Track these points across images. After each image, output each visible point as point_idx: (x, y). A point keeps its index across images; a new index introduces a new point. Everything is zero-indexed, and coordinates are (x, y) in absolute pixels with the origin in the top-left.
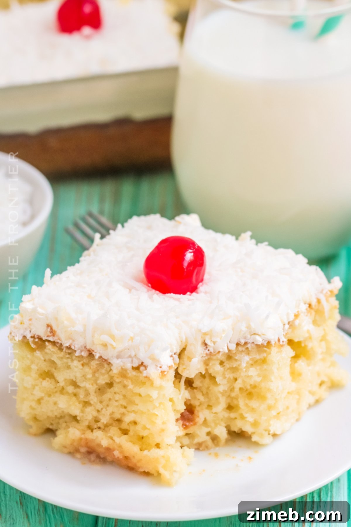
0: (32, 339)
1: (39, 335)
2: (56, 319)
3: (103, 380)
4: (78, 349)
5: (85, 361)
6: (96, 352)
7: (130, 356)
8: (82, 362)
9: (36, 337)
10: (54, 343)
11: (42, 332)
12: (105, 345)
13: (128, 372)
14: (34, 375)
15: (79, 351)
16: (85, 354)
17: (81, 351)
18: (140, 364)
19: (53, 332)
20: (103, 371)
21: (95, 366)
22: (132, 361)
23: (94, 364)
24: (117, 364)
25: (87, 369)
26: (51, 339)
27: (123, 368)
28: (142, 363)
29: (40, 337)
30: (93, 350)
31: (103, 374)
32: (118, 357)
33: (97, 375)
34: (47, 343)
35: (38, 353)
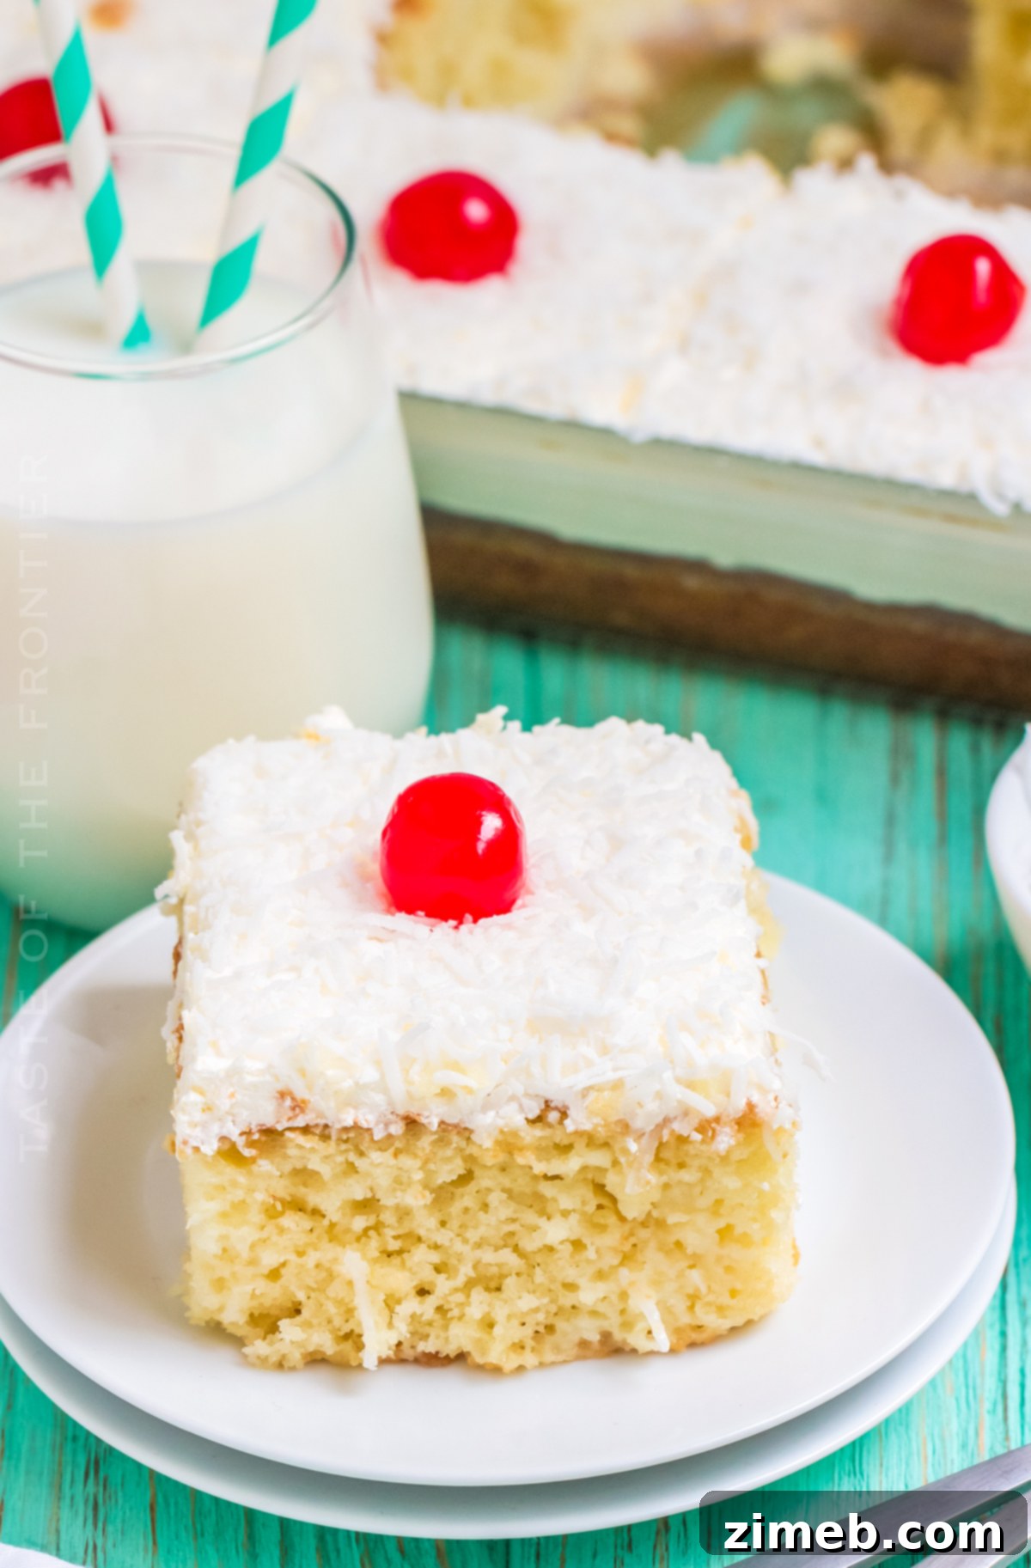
0: (244, 1138)
1: (261, 1122)
2: (302, 1072)
3: (448, 1172)
4: (377, 1124)
5: (398, 1144)
6: (427, 1117)
7: (513, 1098)
8: (392, 1150)
9: (254, 1129)
10: (306, 1130)
11: (267, 1113)
12: (446, 1093)
13: (522, 1134)
14: (256, 1217)
15: (382, 1126)
16: (397, 1129)
17: (387, 1125)
18: (543, 1106)
19: (299, 1106)
20: (449, 1152)
21: (428, 1149)
22: (521, 1106)
23: (425, 1142)
24: (487, 1125)
25: (407, 1162)
26: (300, 1122)
27: (506, 1130)
28: (547, 1103)
29: (264, 1128)
30: (419, 1115)
31: (448, 1160)
32: (485, 1108)
33: (432, 1166)
34: (289, 1134)
35: (265, 1165)
